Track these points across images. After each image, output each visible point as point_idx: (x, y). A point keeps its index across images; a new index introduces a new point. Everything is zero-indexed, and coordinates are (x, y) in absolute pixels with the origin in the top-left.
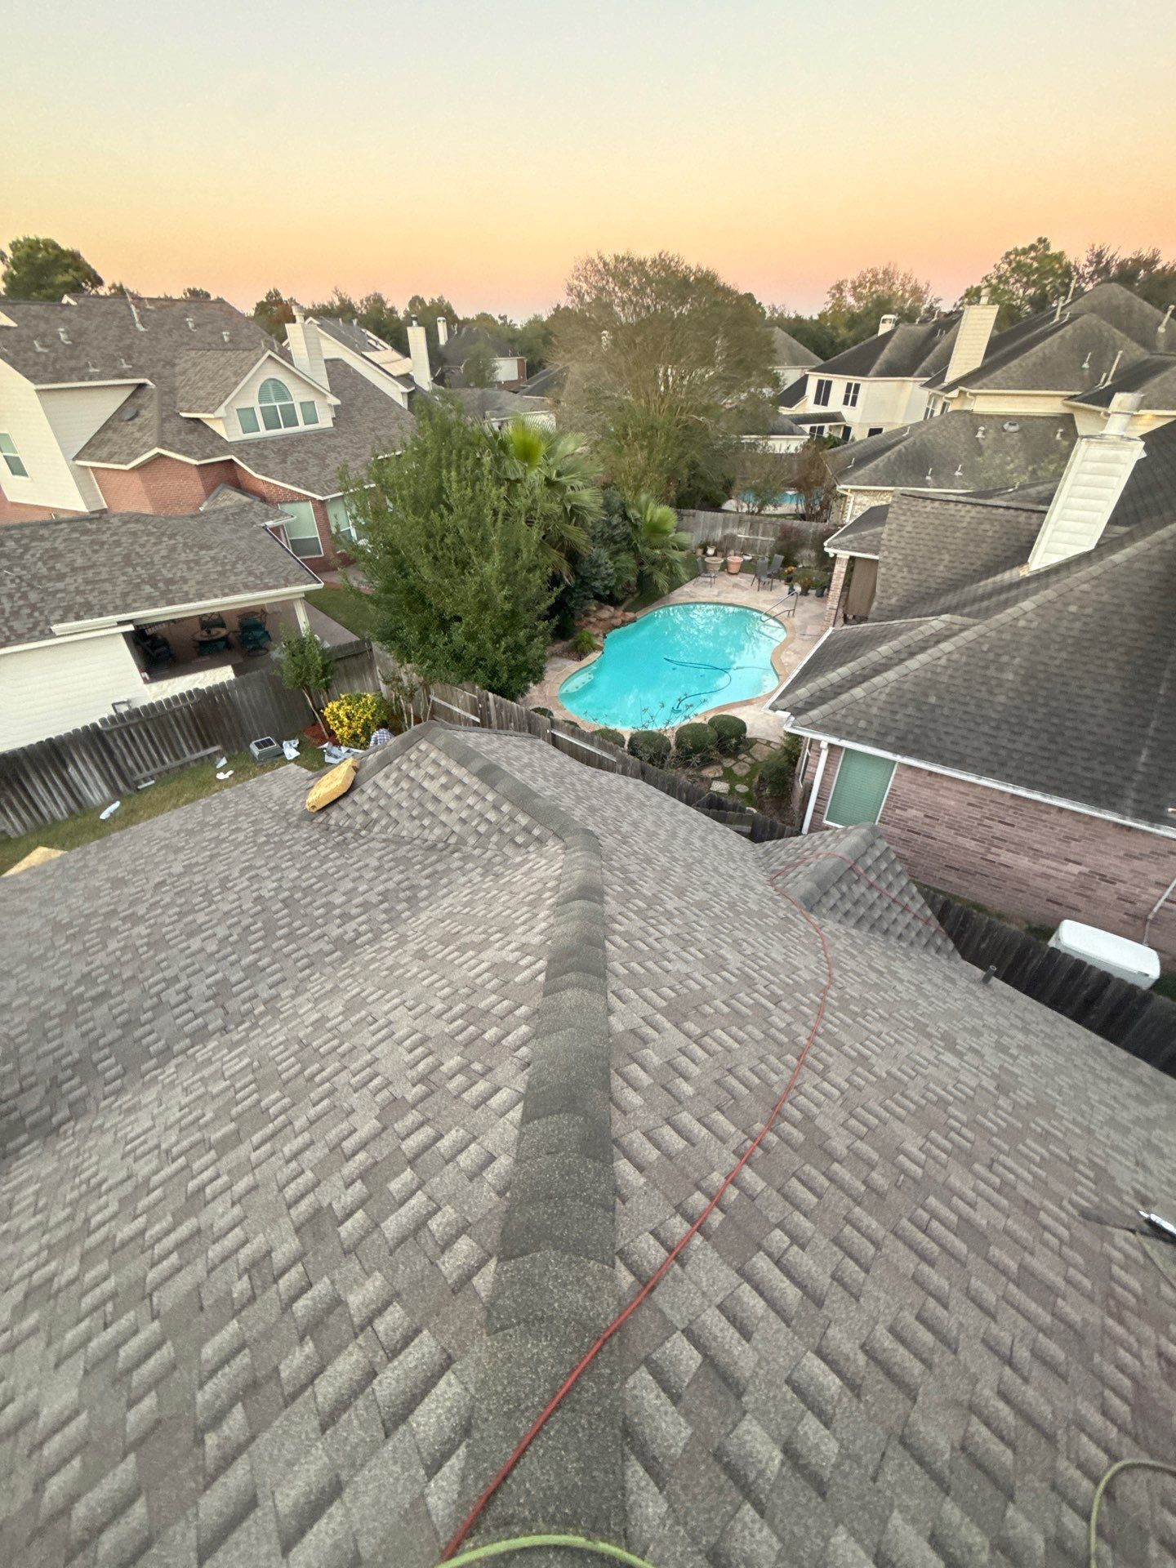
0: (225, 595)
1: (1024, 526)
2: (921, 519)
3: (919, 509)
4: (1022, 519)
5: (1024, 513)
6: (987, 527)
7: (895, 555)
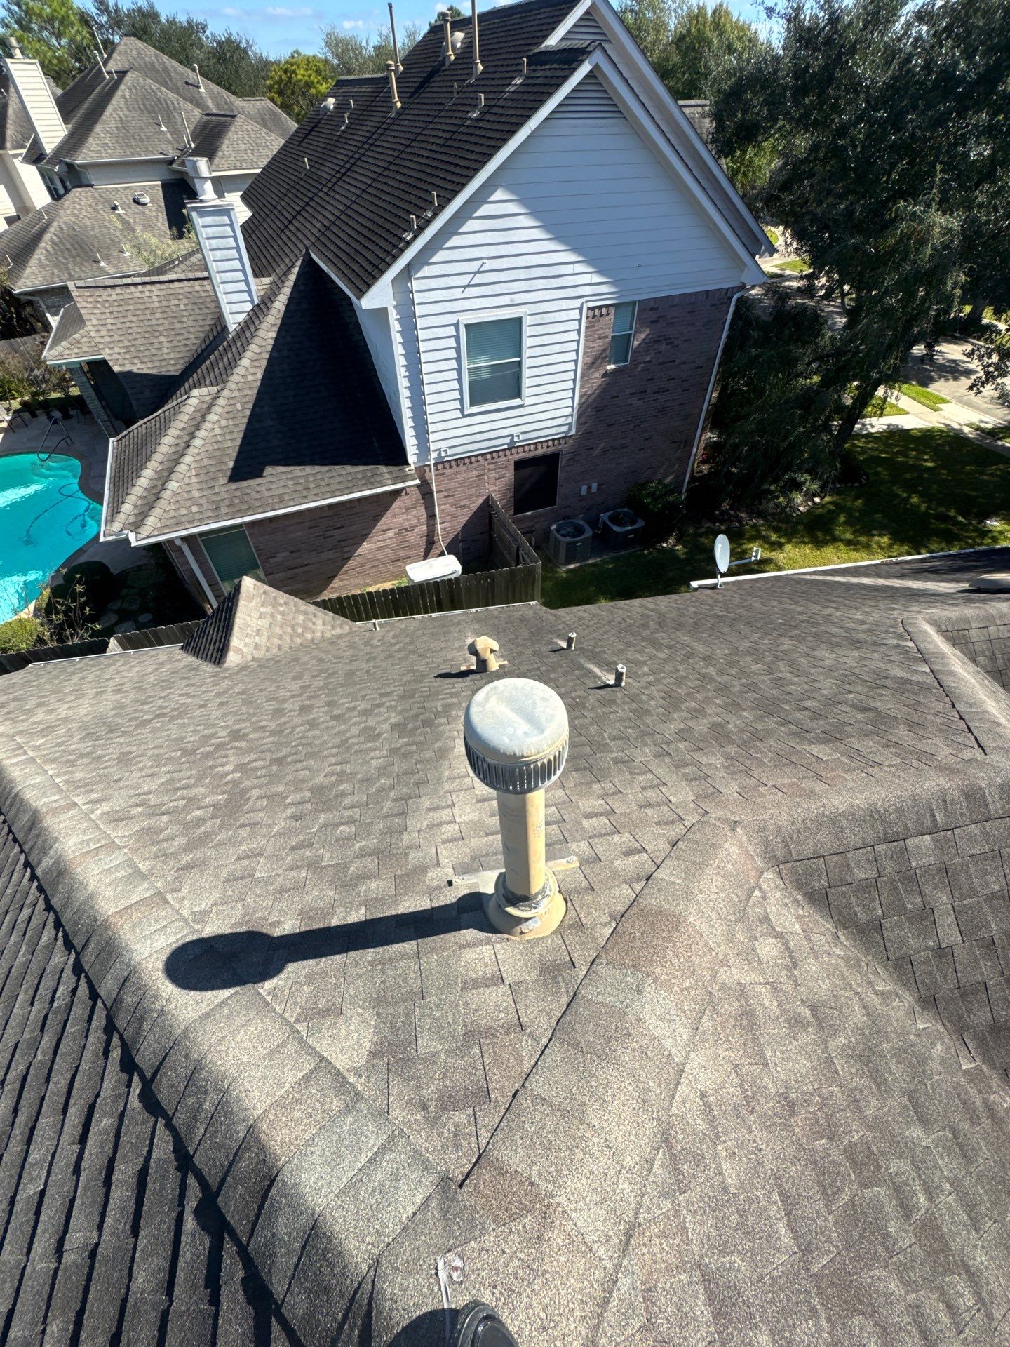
1: (203, 294)
2: (115, 309)
3: (105, 298)
4: (198, 288)
5: (197, 283)
6: (176, 302)
7: (117, 350)
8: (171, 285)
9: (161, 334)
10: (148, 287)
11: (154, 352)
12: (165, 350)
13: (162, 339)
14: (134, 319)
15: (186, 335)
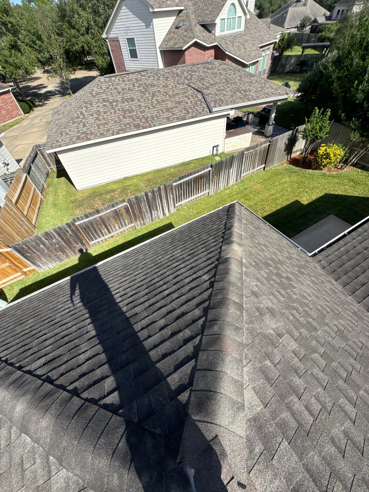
0: (267, 97)
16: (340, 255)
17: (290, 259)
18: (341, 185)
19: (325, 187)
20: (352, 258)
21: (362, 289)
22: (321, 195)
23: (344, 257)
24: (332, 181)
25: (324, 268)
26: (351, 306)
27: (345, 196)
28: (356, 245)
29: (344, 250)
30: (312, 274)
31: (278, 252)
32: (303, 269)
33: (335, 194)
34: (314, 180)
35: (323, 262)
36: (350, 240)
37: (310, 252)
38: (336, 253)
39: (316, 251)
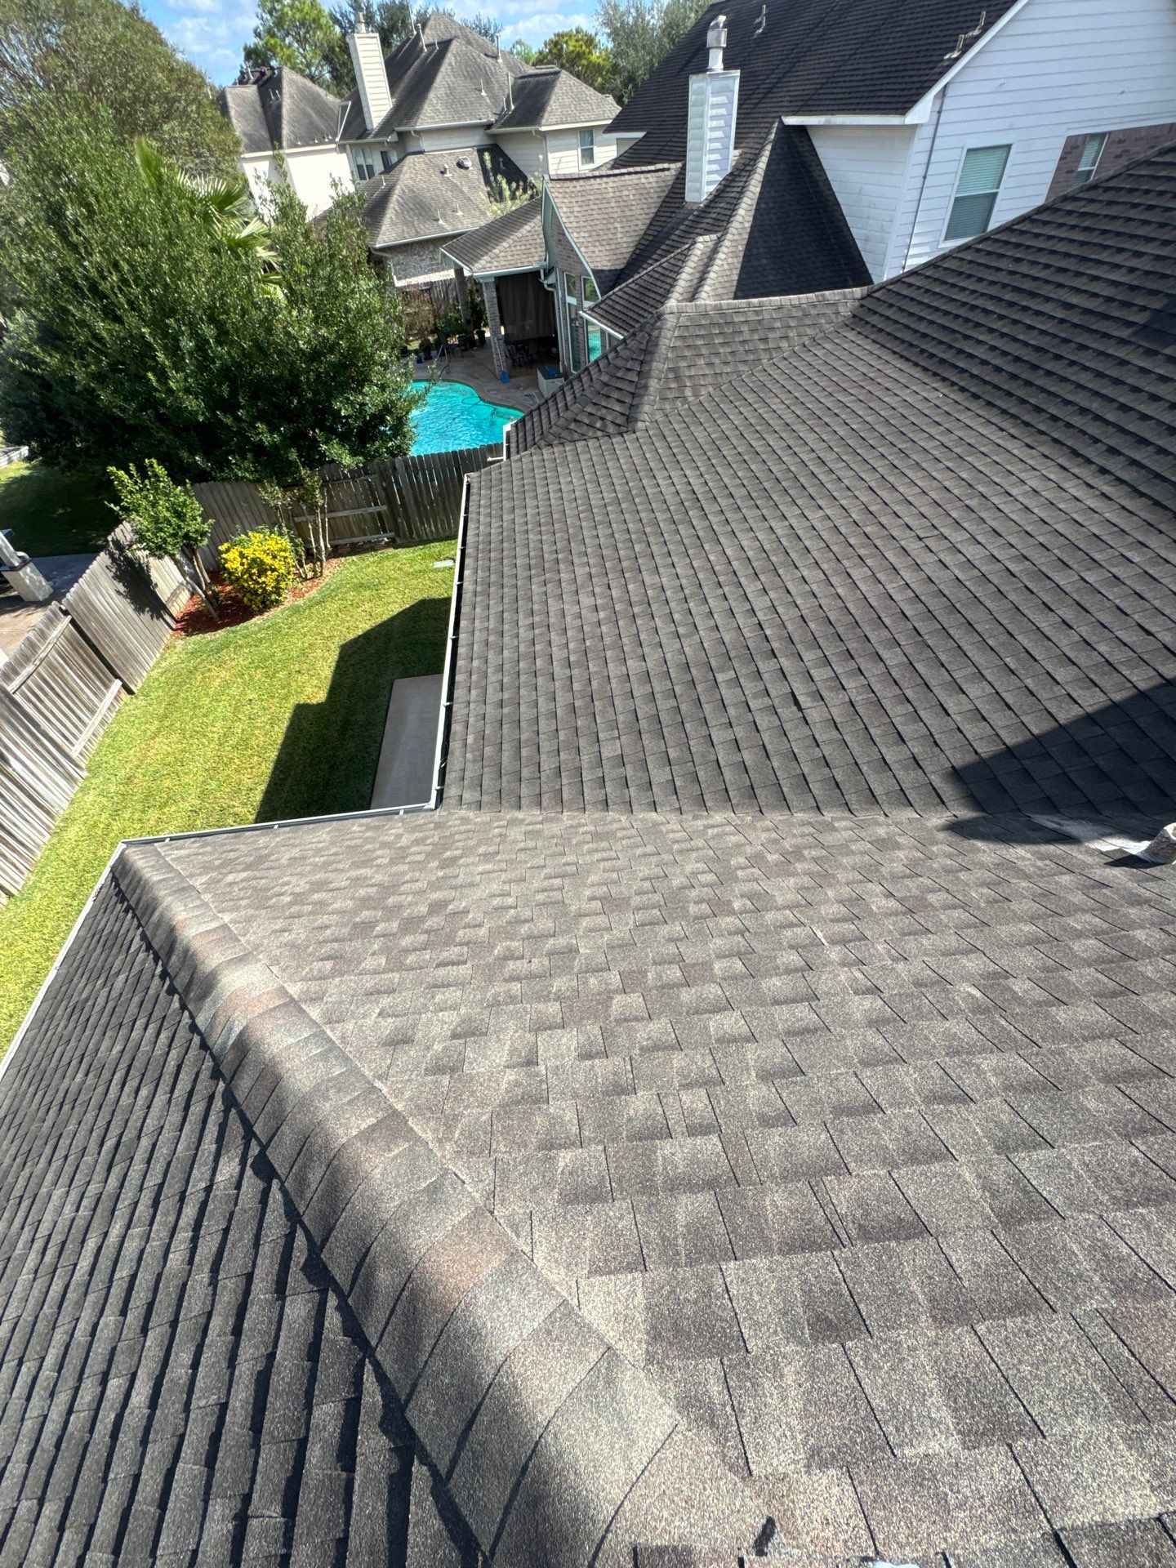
1: (647, 186)
2: (580, 199)
3: (572, 189)
4: (643, 181)
5: (642, 176)
6: (627, 193)
7: (582, 234)
8: (623, 178)
9: (616, 221)
10: (605, 179)
11: (611, 236)
12: (619, 235)
13: (617, 225)
14: (595, 207)
15: (636, 222)
16: (477, 753)
17: (404, 858)
18: (350, 608)
19: (327, 635)
20: (499, 741)
21: (565, 781)
22: (333, 656)
23: (489, 751)
24: (326, 612)
25: (479, 805)
26: (581, 830)
27: (380, 625)
28: (482, 712)
29: (475, 739)
30: (471, 843)
31: (362, 871)
32: (447, 849)
33: (359, 637)
34: (287, 634)
35: (467, 796)
36: (466, 711)
37: (428, 800)
38: (469, 756)
39: (435, 785)
